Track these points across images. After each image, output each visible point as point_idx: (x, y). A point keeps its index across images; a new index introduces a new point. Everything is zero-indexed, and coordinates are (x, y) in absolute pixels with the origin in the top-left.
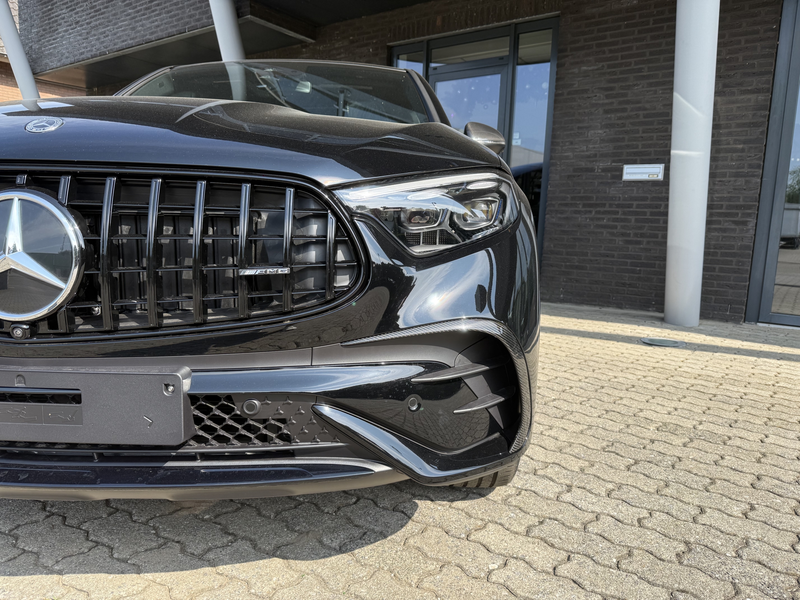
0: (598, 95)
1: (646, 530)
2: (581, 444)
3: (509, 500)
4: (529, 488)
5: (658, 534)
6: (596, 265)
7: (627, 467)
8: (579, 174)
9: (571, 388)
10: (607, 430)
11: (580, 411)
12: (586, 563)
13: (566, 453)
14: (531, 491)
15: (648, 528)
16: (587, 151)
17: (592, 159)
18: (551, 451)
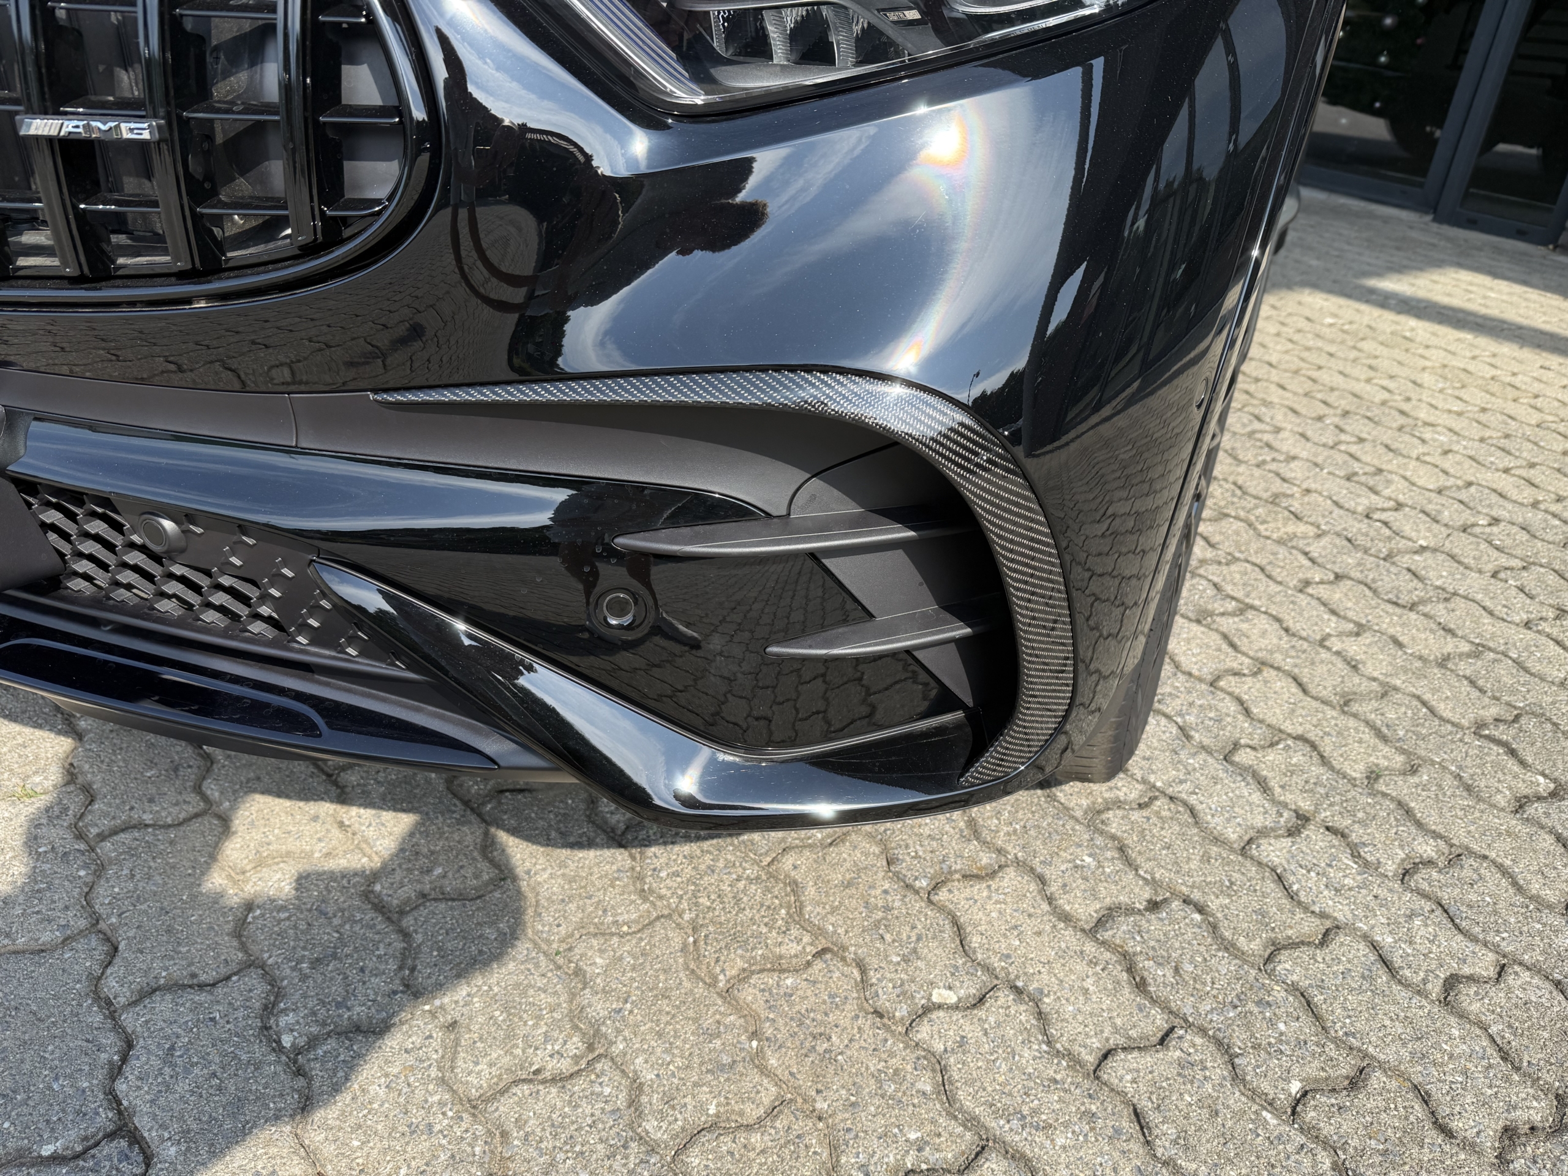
1: (1453, 1020)
2: (1418, 698)
3: (1104, 816)
4: (1184, 796)
5: (1485, 1043)
7: (1518, 799)
9: (1495, 521)
10: (1526, 670)
11: (1479, 597)
12: (1205, 1068)
13: (1355, 716)
14: (1185, 804)
15: (1462, 1016)
18: (1316, 698)
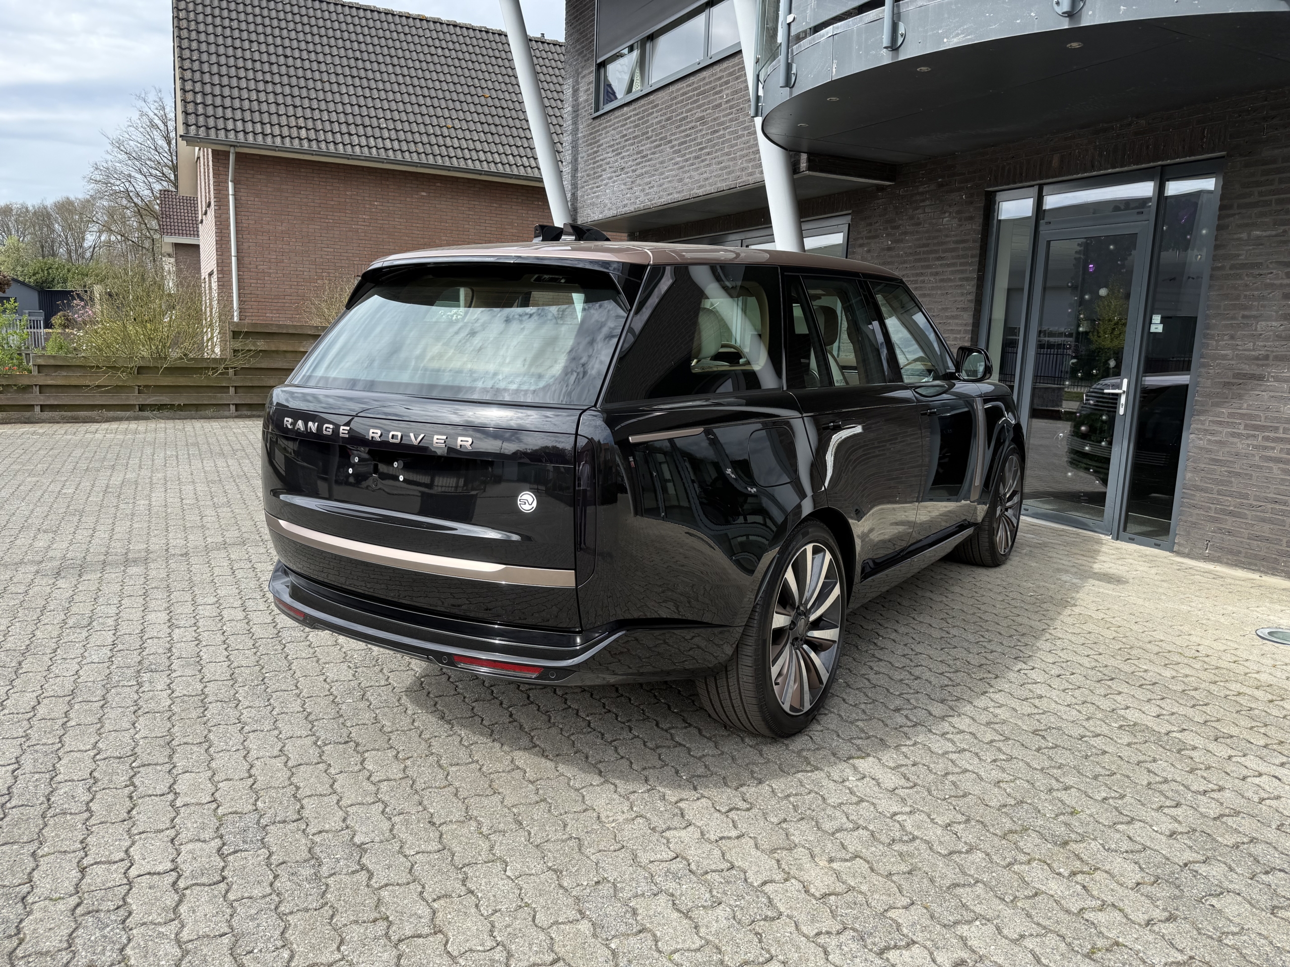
0: (1274, 271)
6: (1259, 514)
8: (1241, 381)
16: (1254, 350)
17: (1260, 362)
